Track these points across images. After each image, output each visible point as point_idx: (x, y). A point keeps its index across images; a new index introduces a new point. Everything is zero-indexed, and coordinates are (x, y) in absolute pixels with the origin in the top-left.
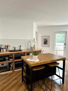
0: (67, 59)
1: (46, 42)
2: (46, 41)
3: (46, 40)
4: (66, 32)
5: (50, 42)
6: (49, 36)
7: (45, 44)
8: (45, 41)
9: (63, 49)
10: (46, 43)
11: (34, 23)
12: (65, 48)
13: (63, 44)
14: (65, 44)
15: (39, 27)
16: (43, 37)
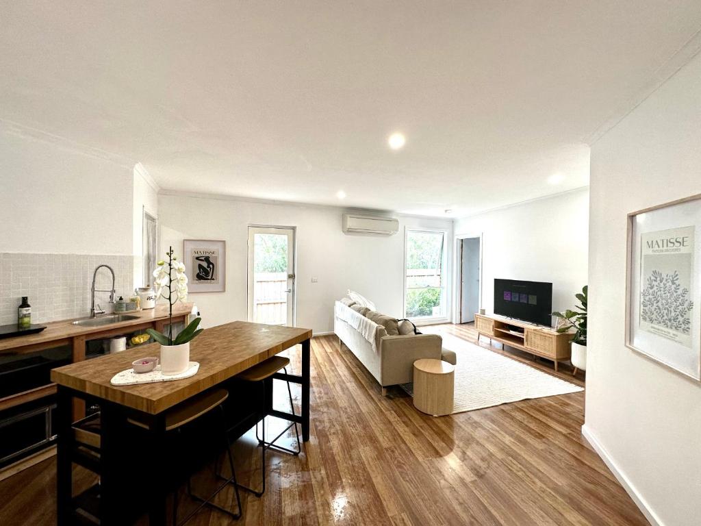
0: (314, 334)
1: (205, 270)
2: (209, 263)
3: (207, 259)
4: (294, 229)
5: (230, 268)
6: (224, 242)
7: (199, 277)
8: (205, 264)
9: (284, 297)
10: (207, 273)
11: (137, 166)
12: (292, 291)
13: (284, 276)
14: (292, 277)
15: (163, 193)
16: (190, 247)
